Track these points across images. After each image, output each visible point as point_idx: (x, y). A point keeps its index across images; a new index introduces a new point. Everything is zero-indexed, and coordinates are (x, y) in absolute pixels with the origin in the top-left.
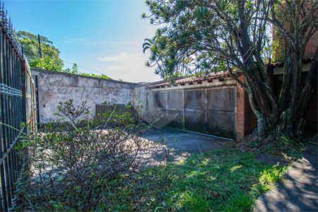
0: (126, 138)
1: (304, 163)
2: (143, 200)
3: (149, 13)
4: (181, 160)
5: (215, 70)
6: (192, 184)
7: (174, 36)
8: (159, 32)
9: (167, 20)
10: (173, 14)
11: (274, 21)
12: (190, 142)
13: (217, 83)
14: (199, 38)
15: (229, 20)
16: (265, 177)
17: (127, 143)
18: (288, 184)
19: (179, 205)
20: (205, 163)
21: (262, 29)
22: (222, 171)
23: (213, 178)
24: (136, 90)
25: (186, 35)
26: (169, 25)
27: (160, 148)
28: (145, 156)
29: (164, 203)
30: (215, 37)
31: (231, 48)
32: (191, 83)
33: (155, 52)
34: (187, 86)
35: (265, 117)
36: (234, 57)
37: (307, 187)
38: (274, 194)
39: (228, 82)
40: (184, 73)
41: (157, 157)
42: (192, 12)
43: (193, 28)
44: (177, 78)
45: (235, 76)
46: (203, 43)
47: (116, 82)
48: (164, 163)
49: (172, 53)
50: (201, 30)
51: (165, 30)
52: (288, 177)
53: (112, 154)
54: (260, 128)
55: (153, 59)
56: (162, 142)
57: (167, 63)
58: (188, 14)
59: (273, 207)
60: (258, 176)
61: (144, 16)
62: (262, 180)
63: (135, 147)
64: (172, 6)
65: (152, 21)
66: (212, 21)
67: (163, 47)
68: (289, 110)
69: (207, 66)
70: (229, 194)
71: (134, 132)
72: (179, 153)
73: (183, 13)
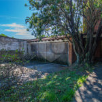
0: (15, 68)
1: (94, 74)
2: (24, 98)
3: (29, 4)
4: (44, 77)
5: (60, 35)
6: (49, 88)
7: (41, 17)
8: (34, 14)
9: (38, 9)
10: (41, 6)
11: (84, 16)
12: (49, 68)
13: (61, 41)
14: (53, 19)
15: (66, 13)
16: (80, 81)
17: (16, 70)
18: (88, 83)
19: (43, 98)
20: (55, 77)
21: (79, 18)
22: (62, 80)
23: (58, 84)
24: (22, 43)
25: (47, 17)
26: (39, 12)
27: (34, 72)
28: (26, 76)
29: (35, 99)
30: (60, 20)
31: (67, 26)
32: (49, 40)
33: (32, 24)
34: (47, 42)
35: (80, 55)
36: (68, 29)
37: (95, 83)
38: (82, 88)
39: (66, 40)
40: (46, 35)
41: (32, 76)
42: (50, 7)
43: (50, 15)
44: (43, 38)
45: (68, 38)
46: (55, 22)
47: (10, 38)
48: (36, 79)
49: (40, 25)
50: (54, 16)
51: (37, 14)
52: (88, 80)
53: (7, 77)
54: (78, 60)
55: (31, 27)
56: (35, 69)
57: (37, 30)
58: (48, 7)
59: (82, 93)
60: (77, 81)
61: (26, 5)
62: (78, 82)
63: (20, 72)
64: (40, 2)
65: (30, 9)
66: (59, 12)
67: (36, 22)
68: (89, 53)
69: (56, 33)
70: (65, 90)
71: (20, 64)
72: (43, 73)
73: (45, 7)
